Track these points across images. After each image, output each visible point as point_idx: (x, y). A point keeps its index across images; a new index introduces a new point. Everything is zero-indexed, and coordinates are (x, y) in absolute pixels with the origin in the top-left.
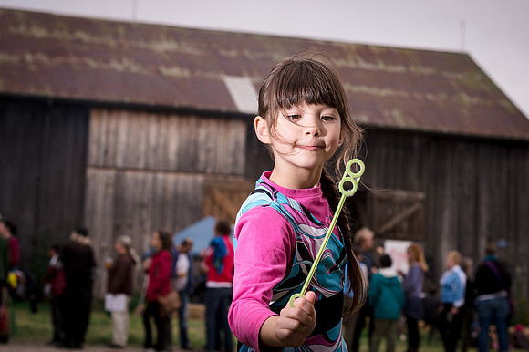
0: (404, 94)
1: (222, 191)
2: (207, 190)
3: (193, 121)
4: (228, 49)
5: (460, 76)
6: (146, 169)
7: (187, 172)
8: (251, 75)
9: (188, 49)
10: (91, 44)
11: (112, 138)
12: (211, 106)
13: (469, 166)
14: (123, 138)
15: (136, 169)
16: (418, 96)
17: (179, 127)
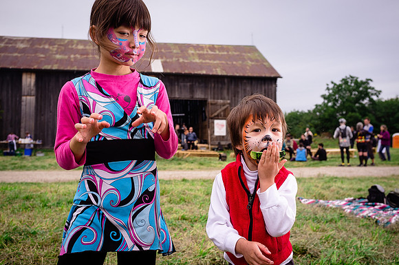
13: (248, 88)
16: (229, 63)
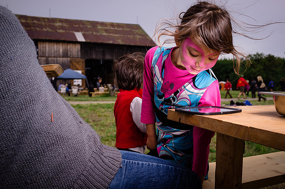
0: (121, 35)
1: (75, 62)
2: (71, 62)
3: (66, 44)
4: (76, 25)
5: (137, 31)
6: (54, 57)
7: (65, 57)
8: (82, 31)
9: (65, 25)
10: (38, 24)
11: (44, 49)
12: (70, 40)
14: (47, 49)
15: (52, 57)
16: (125, 36)
17: (62, 46)
